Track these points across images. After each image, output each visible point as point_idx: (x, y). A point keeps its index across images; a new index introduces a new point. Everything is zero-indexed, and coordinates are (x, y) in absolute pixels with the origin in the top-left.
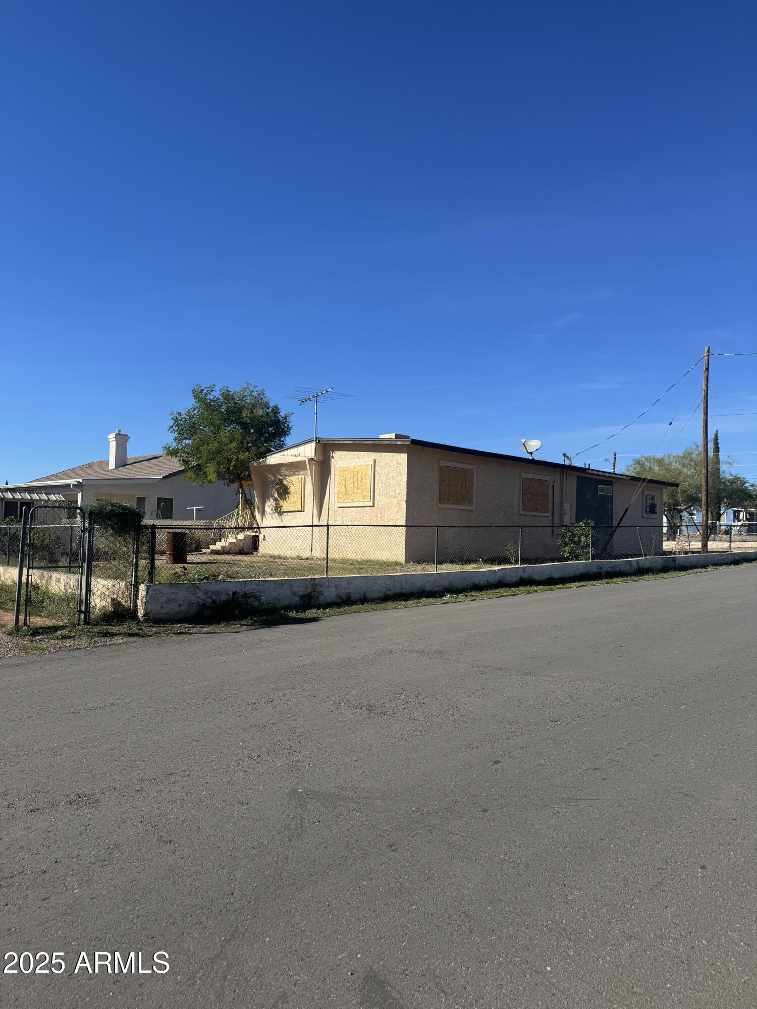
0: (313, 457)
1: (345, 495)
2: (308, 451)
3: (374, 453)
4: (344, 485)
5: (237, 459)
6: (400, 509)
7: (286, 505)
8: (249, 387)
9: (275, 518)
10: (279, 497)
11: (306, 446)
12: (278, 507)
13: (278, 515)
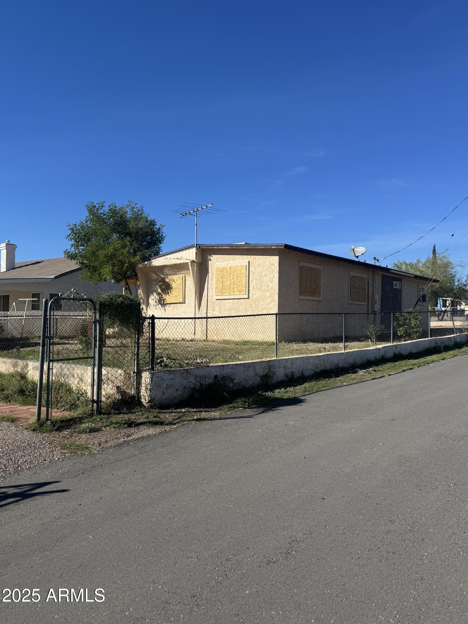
0: (194, 260)
1: (222, 290)
2: (190, 255)
3: (249, 256)
4: (221, 282)
5: (129, 261)
6: (273, 300)
7: (168, 298)
8: (131, 204)
9: (159, 309)
10: (162, 292)
11: (187, 251)
12: (161, 300)
13: (162, 306)
